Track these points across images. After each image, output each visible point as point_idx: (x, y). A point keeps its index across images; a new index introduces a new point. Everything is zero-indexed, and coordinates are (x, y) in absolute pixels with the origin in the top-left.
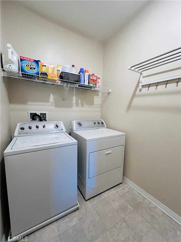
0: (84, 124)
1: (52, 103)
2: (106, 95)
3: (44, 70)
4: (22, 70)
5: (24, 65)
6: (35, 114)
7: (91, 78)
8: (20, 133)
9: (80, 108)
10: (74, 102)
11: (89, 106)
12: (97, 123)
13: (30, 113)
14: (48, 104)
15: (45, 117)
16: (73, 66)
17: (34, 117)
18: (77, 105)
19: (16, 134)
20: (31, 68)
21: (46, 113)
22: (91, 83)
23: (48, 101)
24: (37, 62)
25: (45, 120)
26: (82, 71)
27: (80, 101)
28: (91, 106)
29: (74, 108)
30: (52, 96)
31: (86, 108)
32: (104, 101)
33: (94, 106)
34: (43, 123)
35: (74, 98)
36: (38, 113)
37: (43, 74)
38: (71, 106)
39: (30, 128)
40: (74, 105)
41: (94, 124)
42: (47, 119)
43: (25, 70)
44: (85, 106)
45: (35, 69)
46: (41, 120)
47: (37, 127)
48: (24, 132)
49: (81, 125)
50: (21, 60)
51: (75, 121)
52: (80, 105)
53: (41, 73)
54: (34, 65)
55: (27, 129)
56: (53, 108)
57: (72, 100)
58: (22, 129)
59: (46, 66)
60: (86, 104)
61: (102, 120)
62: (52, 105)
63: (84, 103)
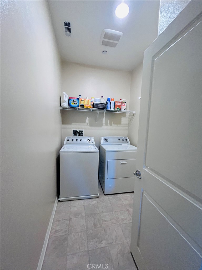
0: (110, 140)
1: (88, 123)
2: (132, 116)
3: (82, 103)
4: (70, 105)
5: (71, 102)
6: (76, 131)
7: (117, 104)
8: (67, 143)
9: (109, 127)
10: (104, 122)
11: (116, 125)
12: (121, 140)
13: (74, 131)
14: (84, 124)
15: (83, 134)
16: (102, 97)
17: (75, 133)
18: (106, 124)
19: (65, 143)
20: (75, 103)
21: (83, 131)
22: (116, 108)
23: (85, 122)
24: (78, 99)
25: (82, 136)
26: (109, 100)
27: (109, 121)
28: (118, 125)
29: (104, 127)
30: (87, 118)
31: (114, 127)
32: (130, 120)
33: (122, 125)
34: (81, 137)
35: (104, 119)
36: (78, 131)
37: (82, 105)
38: (101, 125)
39: (72, 140)
40: (104, 125)
41: (119, 140)
42: (84, 135)
43: (72, 105)
44: (113, 125)
45: (77, 103)
46: (80, 135)
47: (77, 140)
48: (69, 143)
49: (107, 140)
50: (70, 99)
51: (103, 137)
52: (109, 125)
53: (81, 105)
54: (77, 101)
55: (70, 140)
56: (88, 127)
57: (103, 121)
58: (68, 140)
59: (83, 100)
60: (114, 124)
61: (127, 137)
62: (88, 125)
63: (113, 123)
